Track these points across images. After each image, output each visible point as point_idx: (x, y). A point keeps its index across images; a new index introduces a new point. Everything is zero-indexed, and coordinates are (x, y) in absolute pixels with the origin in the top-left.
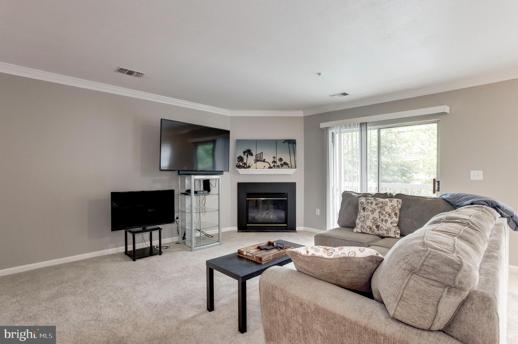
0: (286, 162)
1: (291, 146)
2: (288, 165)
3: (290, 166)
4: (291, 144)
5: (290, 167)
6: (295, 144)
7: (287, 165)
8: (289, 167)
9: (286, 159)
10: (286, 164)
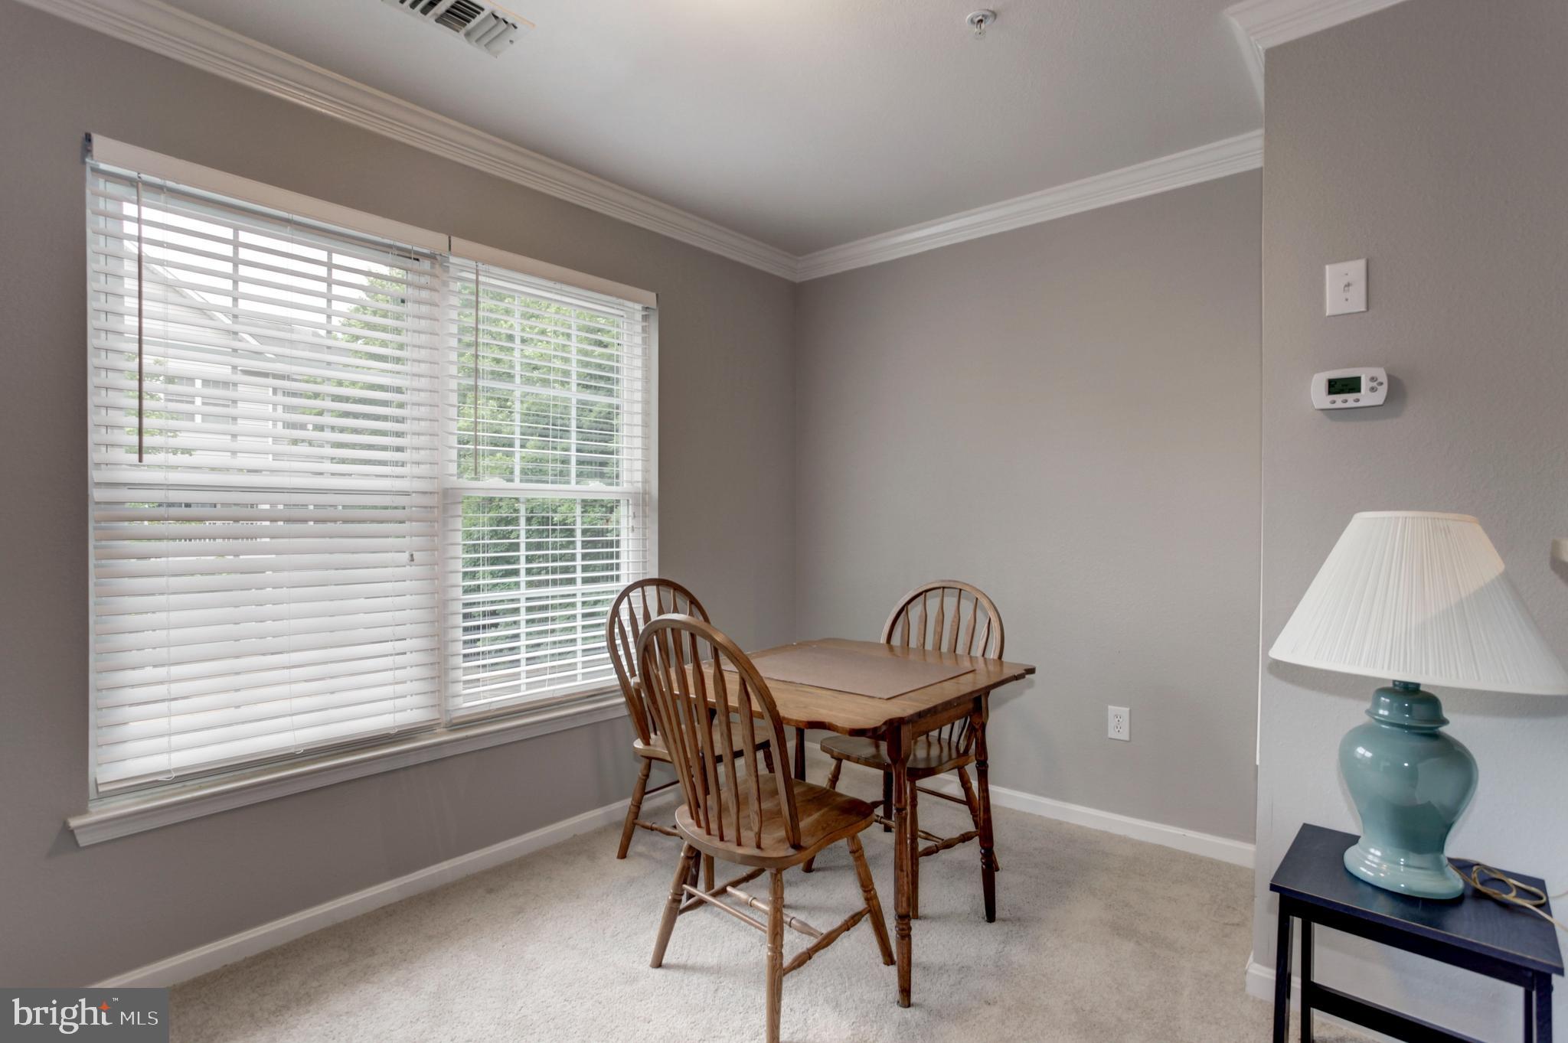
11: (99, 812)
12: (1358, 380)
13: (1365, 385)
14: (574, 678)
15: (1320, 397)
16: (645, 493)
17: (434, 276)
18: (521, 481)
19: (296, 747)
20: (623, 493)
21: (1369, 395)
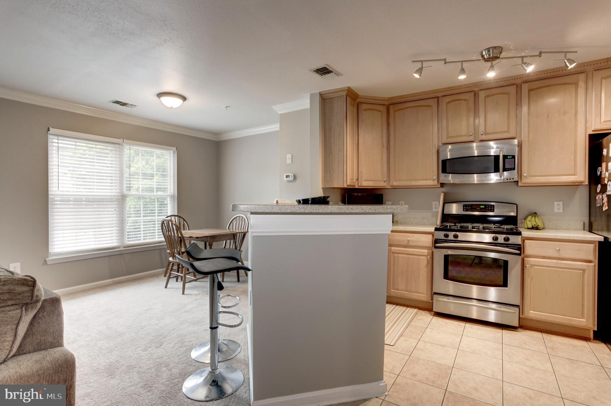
11: (50, 258)
12: (289, 176)
14: (155, 238)
15: (285, 179)
16: (174, 195)
17: (120, 148)
18: (142, 193)
19: (90, 249)
20: (168, 195)
21: (291, 178)
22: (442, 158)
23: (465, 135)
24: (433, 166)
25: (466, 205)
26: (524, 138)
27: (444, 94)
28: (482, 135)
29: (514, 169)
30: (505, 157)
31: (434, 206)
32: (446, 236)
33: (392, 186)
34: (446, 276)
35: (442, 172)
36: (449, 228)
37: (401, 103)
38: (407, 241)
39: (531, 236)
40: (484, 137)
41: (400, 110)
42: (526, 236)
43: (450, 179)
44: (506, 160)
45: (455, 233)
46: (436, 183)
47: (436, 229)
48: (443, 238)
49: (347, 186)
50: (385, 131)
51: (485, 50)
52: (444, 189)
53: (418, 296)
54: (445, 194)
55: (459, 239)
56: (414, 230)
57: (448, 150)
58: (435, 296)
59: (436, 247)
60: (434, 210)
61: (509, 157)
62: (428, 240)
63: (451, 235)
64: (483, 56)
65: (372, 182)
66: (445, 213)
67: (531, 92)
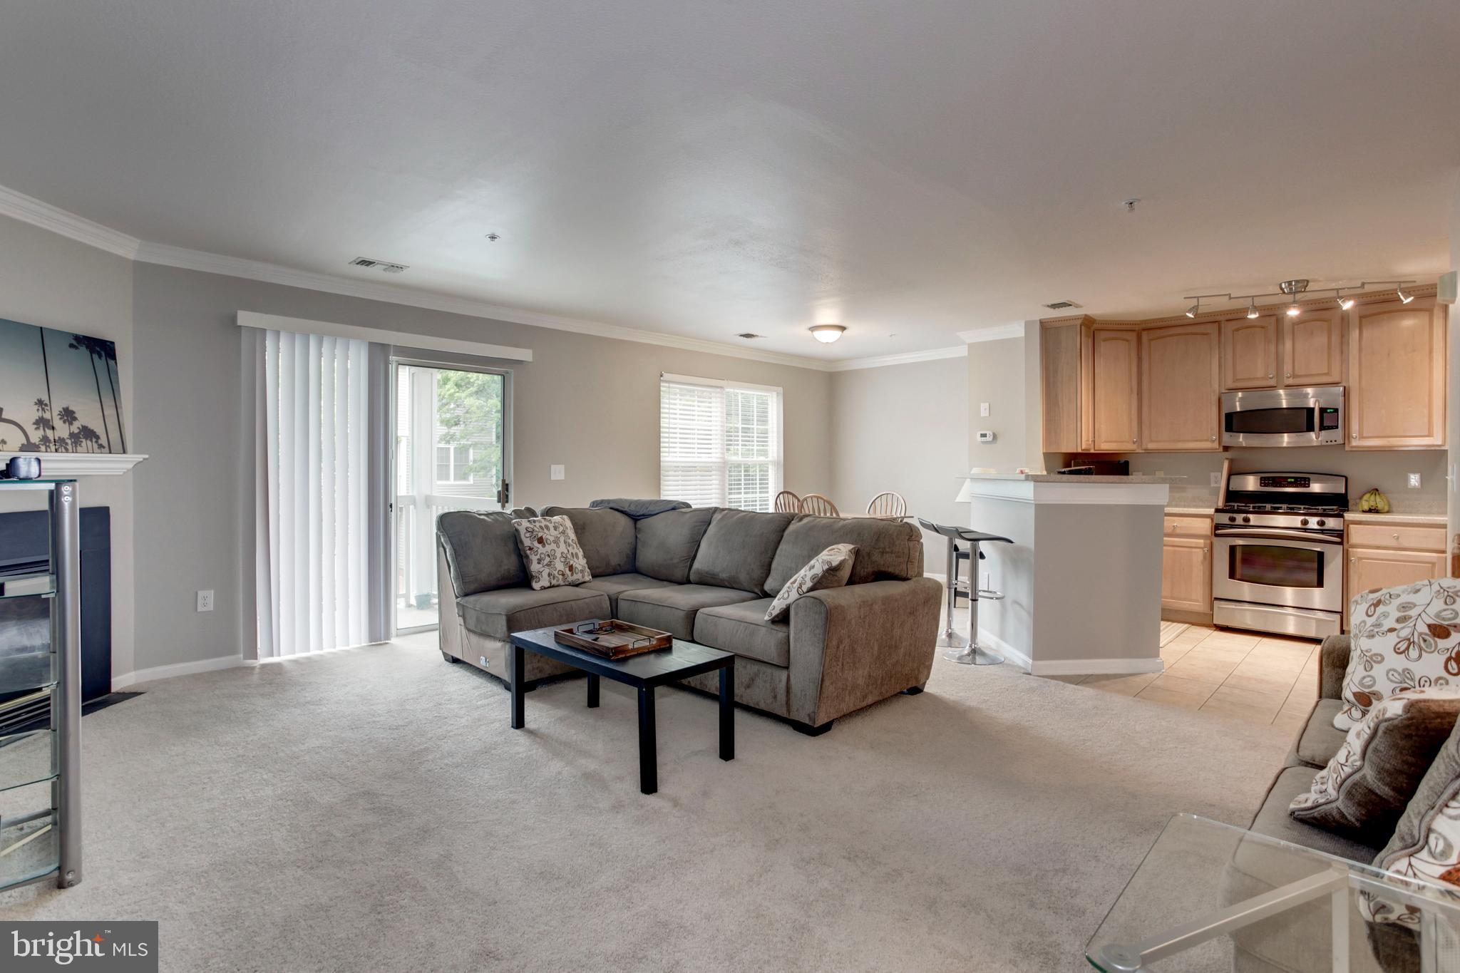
0: (91, 426)
1: (100, 363)
2: (98, 438)
3: (105, 444)
4: (100, 357)
5: (104, 447)
6: (113, 357)
7: (94, 440)
8: (101, 446)
9: (88, 415)
10: (88, 433)
12: (986, 434)
13: (988, 435)
15: (979, 439)
16: (778, 461)
18: (742, 457)
20: (770, 461)
21: (989, 438)
22: (1225, 410)
23: (1262, 378)
24: (1212, 420)
25: (1265, 478)
26: (1353, 383)
27: (1229, 317)
28: (1288, 378)
29: (1337, 427)
30: (1323, 410)
31: (1213, 479)
32: (1233, 519)
33: (1145, 450)
34: (1232, 575)
35: (1226, 431)
36: (1236, 508)
37: (1160, 328)
38: (1172, 528)
39: (1358, 519)
40: (1291, 381)
41: (1158, 338)
42: (1350, 519)
43: (1241, 440)
44: (1325, 414)
45: (1245, 515)
46: (1216, 445)
47: (1217, 511)
48: (1227, 522)
49: (1082, 450)
50: (1134, 369)
51: (1285, 282)
52: (1228, 455)
53: (1190, 605)
54: (1231, 462)
55: (1252, 523)
56: (1183, 512)
57: (1237, 399)
58: (1216, 603)
59: (1216, 535)
60: (1213, 485)
61: (1329, 411)
62: (1204, 526)
63: (1239, 518)
64: (1282, 289)
65: (1115, 444)
66: (1230, 489)
67: (1363, 320)
